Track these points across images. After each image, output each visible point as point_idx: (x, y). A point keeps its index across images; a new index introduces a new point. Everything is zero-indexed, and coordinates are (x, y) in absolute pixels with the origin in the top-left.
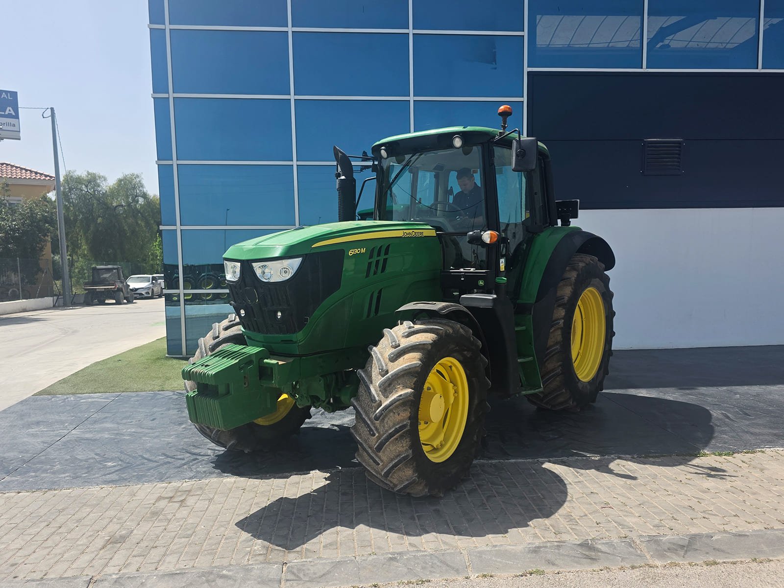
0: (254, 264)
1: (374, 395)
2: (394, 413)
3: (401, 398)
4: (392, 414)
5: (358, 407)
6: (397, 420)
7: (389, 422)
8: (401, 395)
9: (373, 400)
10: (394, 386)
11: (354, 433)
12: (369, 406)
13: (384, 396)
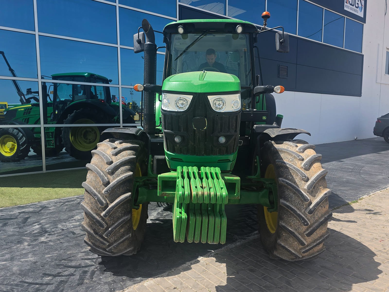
0: (209, 97)
1: (306, 196)
2: (322, 207)
3: (327, 195)
4: (320, 208)
5: (291, 206)
6: (324, 212)
7: (319, 214)
8: (326, 194)
9: (305, 199)
10: (317, 188)
11: (286, 226)
12: (300, 204)
13: (312, 196)
